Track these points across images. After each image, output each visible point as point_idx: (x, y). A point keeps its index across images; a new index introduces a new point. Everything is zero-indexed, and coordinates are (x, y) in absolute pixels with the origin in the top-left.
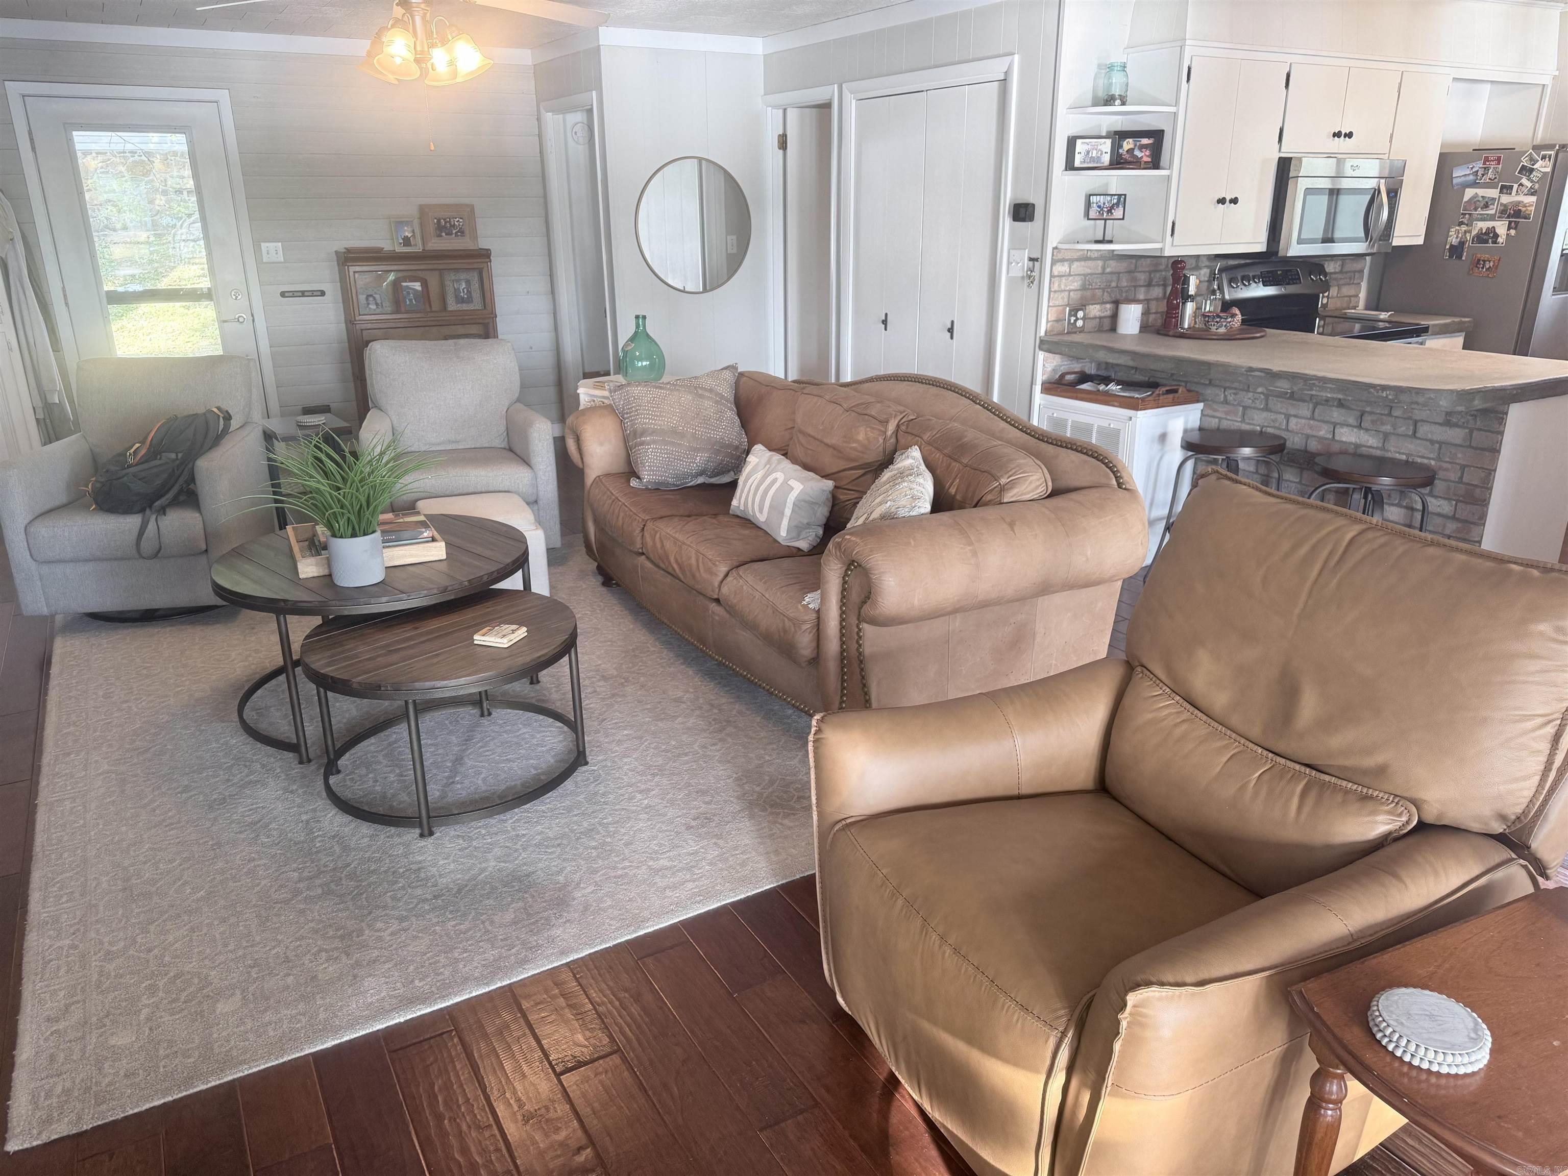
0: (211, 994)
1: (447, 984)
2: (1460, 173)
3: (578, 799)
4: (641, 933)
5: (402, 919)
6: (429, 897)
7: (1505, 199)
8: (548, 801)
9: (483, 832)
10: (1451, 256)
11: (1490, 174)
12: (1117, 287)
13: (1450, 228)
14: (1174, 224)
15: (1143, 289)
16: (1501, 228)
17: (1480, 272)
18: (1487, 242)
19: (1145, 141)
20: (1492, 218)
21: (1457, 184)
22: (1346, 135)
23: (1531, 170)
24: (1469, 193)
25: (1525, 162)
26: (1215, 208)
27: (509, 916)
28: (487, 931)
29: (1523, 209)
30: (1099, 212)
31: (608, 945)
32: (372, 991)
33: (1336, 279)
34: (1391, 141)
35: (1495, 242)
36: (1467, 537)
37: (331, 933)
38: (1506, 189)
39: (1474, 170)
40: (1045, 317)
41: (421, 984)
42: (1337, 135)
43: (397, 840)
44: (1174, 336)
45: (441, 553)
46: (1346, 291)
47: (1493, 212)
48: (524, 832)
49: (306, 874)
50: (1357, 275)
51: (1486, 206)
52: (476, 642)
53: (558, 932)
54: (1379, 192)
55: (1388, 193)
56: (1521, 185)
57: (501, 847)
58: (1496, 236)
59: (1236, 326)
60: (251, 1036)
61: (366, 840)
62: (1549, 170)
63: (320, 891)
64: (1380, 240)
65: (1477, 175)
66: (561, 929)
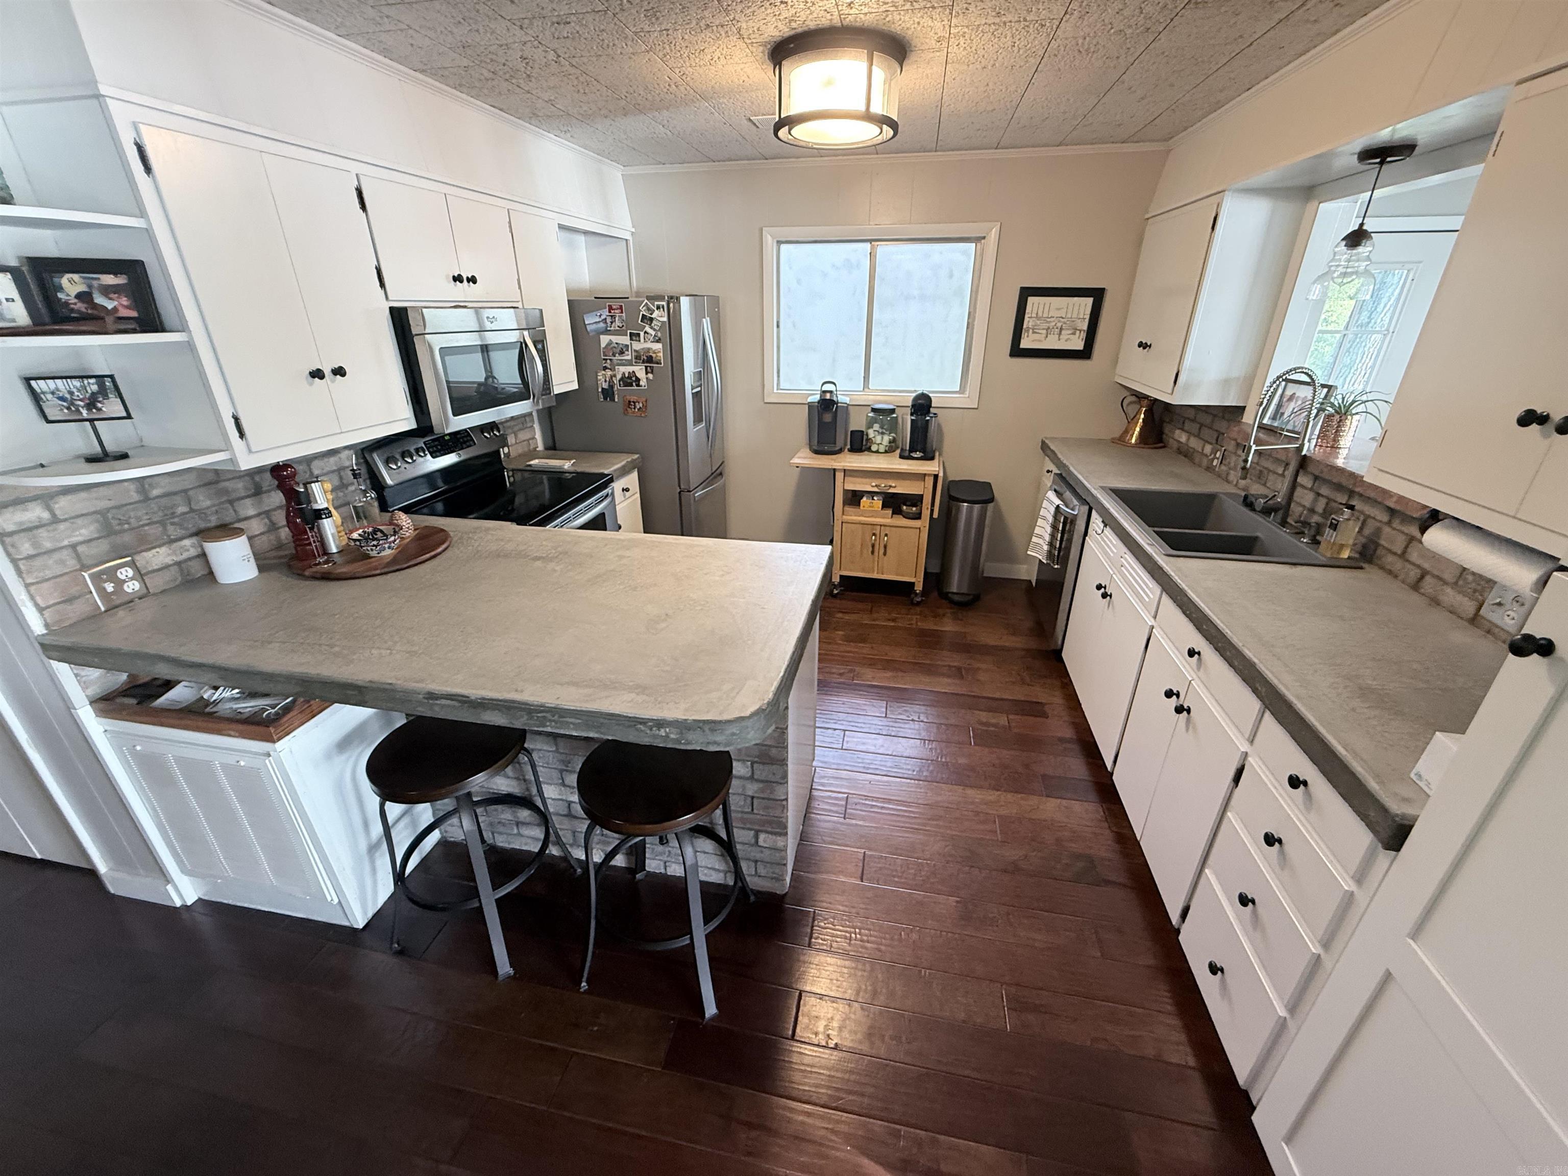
2: (591, 320)
7: (637, 346)
10: (605, 399)
11: (618, 323)
12: (192, 510)
13: (597, 373)
14: (237, 420)
15: (248, 502)
16: (639, 371)
17: (634, 412)
18: (632, 385)
19: (109, 279)
20: (629, 363)
21: (592, 331)
22: (469, 280)
23: (651, 319)
24: (605, 340)
25: (644, 311)
26: (311, 384)
29: (654, 355)
30: (68, 408)
33: (509, 427)
34: (520, 288)
35: (638, 385)
36: (772, 796)
38: (634, 337)
39: (603, 317)
40: (30, 604)
42: (458, 279)
44: (314, 578)
46: (523, 436)
47: (629, 357)
50: (527, 419)
51: (622, 353)
54: (526, 345)
55: (535, 344)
56: (646, 332)
58: (638, 380)
59: (408, 534)
62: (665, 319)
64: (543, 395)
65: (606, 323)
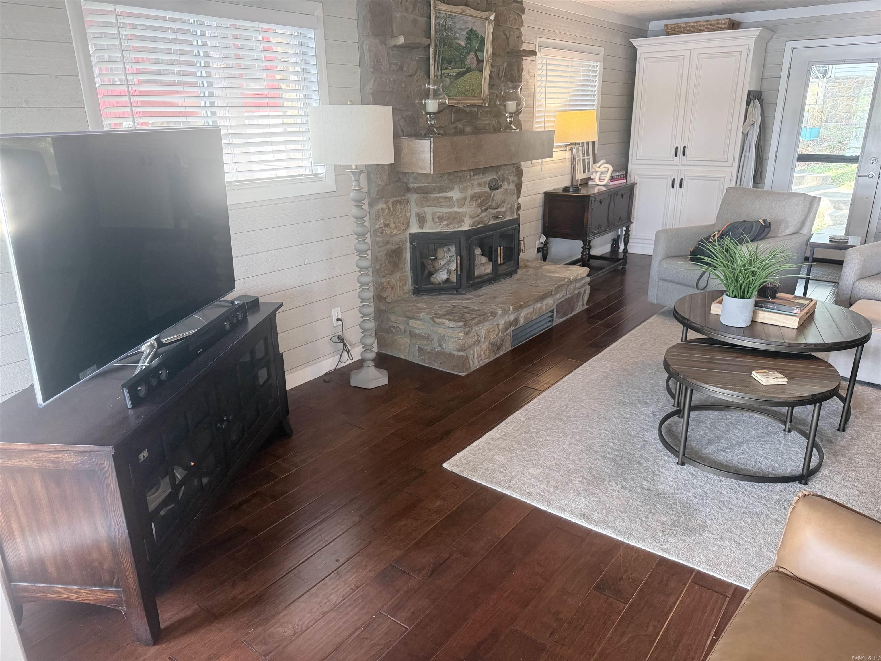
0: (535, 464)
1: (604, 522)
3: (773, 496)
4: (711, 573)
5: (623, 487)
6: (646, 487)
8: (756, 487)
9: (706, 479)
27: (664, 519)
28: (647, 517)
31: (687, 564)
32: (577, 503)
37: (594, 473)
41: (596, 515)
43: (666, 458)
45: (794, 324)
48: (723, 492)
49: (616, 447)
52: (752, 375)
53: (673, 540)
57: (704, 491)
60: (527, 485)
61: (654, 450)
63: (612, 456)
66: (677, 541)
